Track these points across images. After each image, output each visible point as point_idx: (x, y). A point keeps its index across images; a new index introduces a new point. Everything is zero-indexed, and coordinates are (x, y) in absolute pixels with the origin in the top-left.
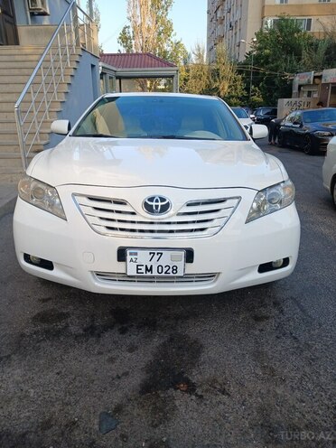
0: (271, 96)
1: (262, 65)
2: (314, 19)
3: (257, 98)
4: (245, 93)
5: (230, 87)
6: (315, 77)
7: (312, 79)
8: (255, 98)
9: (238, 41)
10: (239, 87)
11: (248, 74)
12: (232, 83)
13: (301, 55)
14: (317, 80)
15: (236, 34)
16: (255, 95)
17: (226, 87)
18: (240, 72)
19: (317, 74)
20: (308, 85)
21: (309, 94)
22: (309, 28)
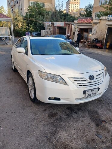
0: (36, 28)
1: (32, 18)
2: (45, 4)
3: (32, 29)
4: (27, 27)
5: (22, 24)
6: (51, 24)
7: (50, 24)
8: (31, 29)
9: (21, 8)
10: (25, 25)
11: (27, 20)
12: (22, 23)
13: (44, 16)
14: (52, 25)
15: (20, 5)
16: (31, 28)
17: (21, 24)
18: (25, 19)
19: (52, 23)
20: (49, 26)
21: (50, 29)
22: (44, 7)
